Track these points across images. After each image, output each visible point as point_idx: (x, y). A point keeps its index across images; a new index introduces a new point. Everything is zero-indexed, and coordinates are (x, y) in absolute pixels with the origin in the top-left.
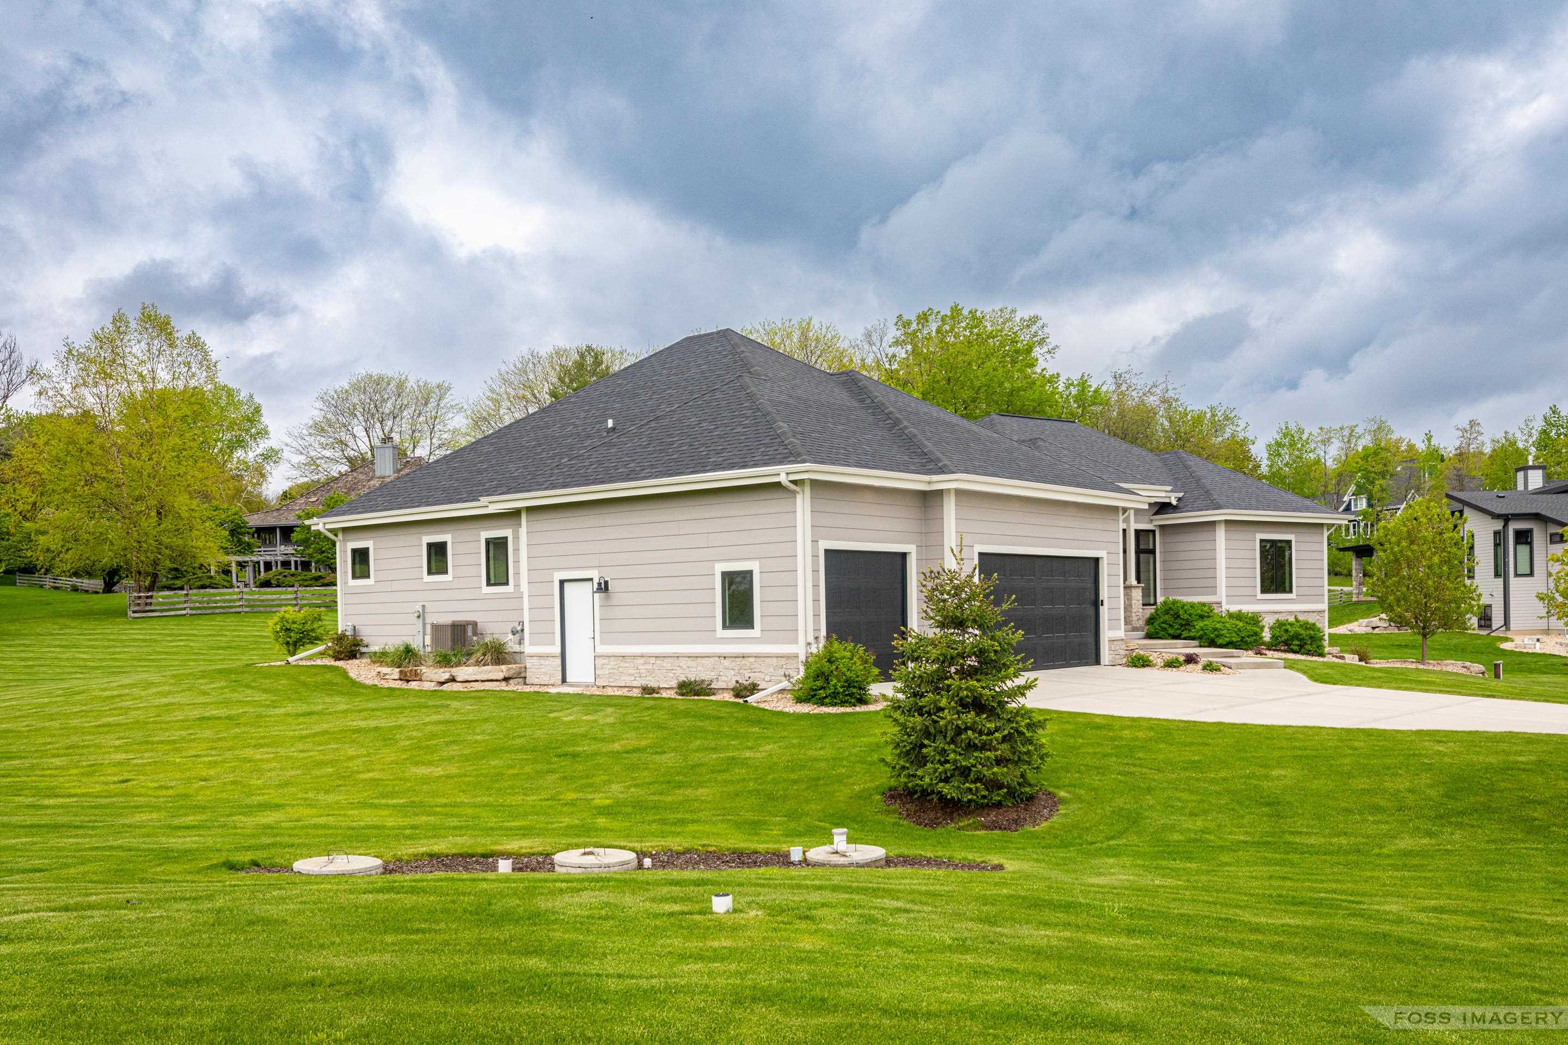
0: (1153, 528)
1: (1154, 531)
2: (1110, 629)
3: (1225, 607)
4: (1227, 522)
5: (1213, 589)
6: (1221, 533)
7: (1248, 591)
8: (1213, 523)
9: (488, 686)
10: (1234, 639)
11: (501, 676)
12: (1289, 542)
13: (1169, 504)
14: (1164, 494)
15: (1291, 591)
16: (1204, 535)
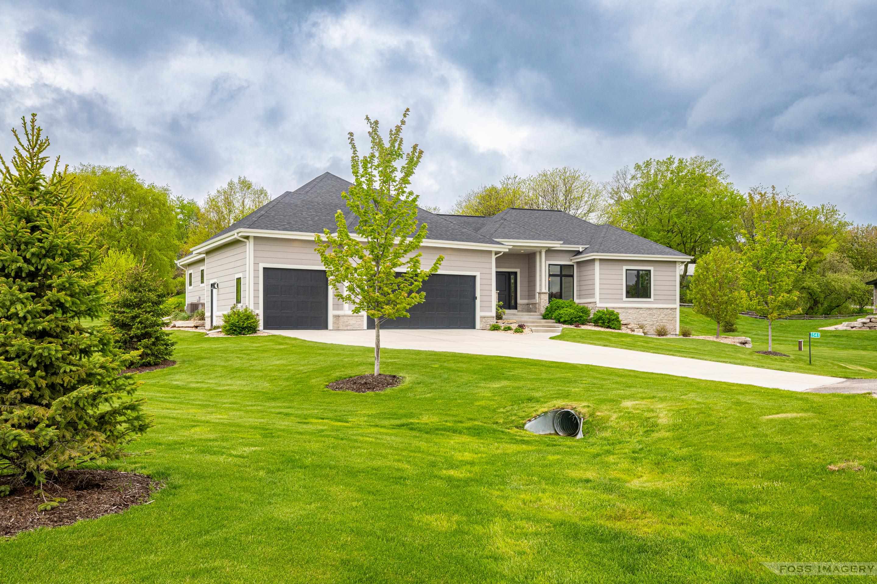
0: (572, 264)
1: (573, 266)
2: (481, 311)
3: (599, 305)
4: (600, 260)
5: (593, 295)
6: (597, 264)
7: (618, 297)
8: (594, 260)
9: (187, 329)
10: (566, 319)
11: (193, 325)
12: (650, 271)
13: (579, 251)
14: (559, 246)
15: (650, 297)
16: (589, 268)
